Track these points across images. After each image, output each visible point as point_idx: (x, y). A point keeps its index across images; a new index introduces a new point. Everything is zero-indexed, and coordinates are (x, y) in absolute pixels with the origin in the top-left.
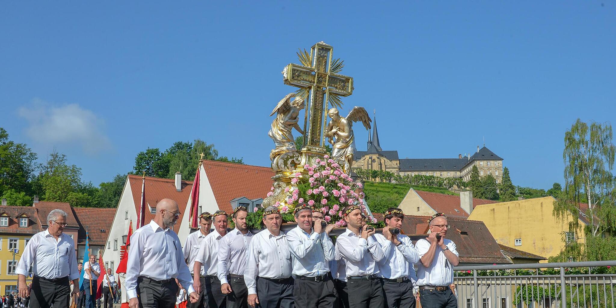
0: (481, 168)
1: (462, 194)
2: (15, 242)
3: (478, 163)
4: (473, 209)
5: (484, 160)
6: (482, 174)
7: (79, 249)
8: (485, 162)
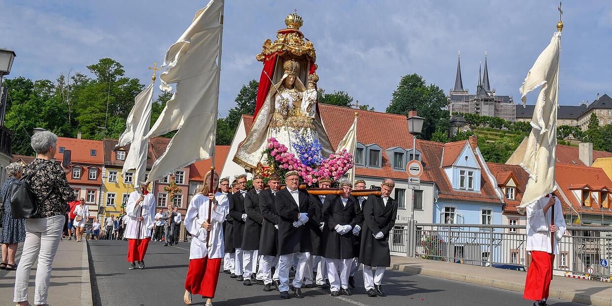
0: (601, 117)
1: (581, 145)
2: (130, 176)
3: (597, 112)
4: (593, 162)
5: (605, 108)
6: (602, 123)
7: (191, 184)
8: (606, 110)
